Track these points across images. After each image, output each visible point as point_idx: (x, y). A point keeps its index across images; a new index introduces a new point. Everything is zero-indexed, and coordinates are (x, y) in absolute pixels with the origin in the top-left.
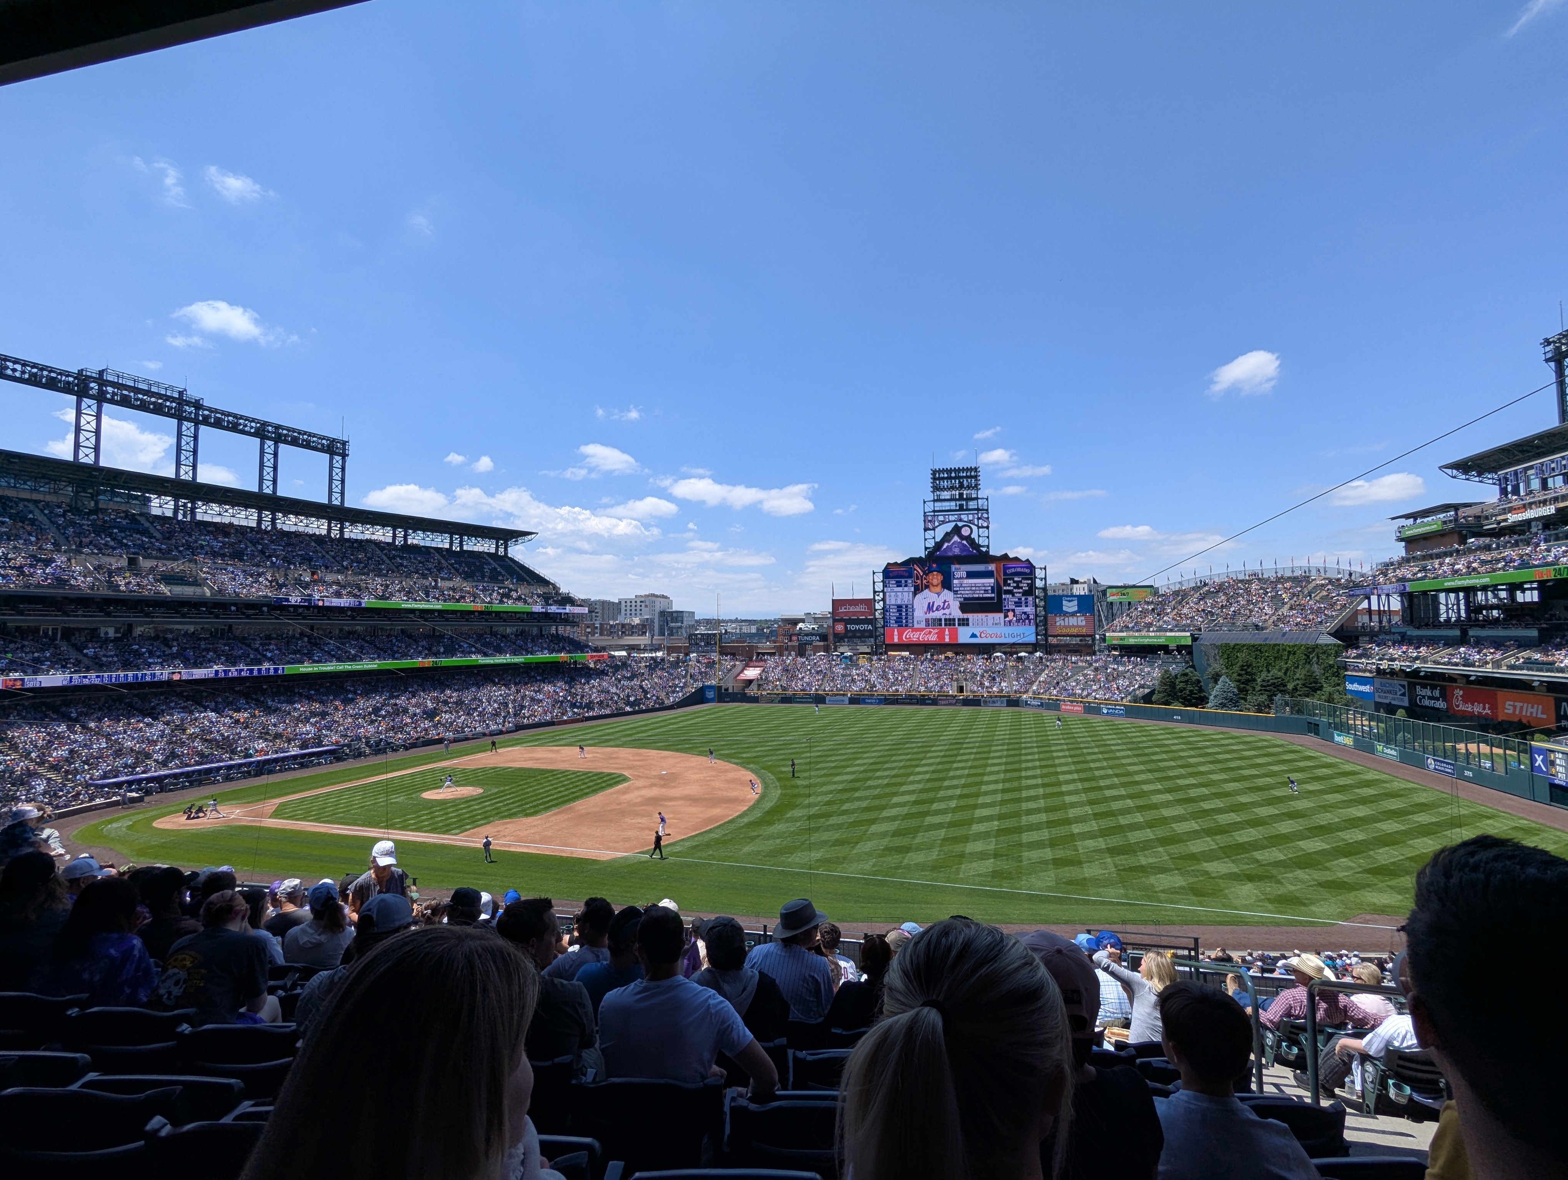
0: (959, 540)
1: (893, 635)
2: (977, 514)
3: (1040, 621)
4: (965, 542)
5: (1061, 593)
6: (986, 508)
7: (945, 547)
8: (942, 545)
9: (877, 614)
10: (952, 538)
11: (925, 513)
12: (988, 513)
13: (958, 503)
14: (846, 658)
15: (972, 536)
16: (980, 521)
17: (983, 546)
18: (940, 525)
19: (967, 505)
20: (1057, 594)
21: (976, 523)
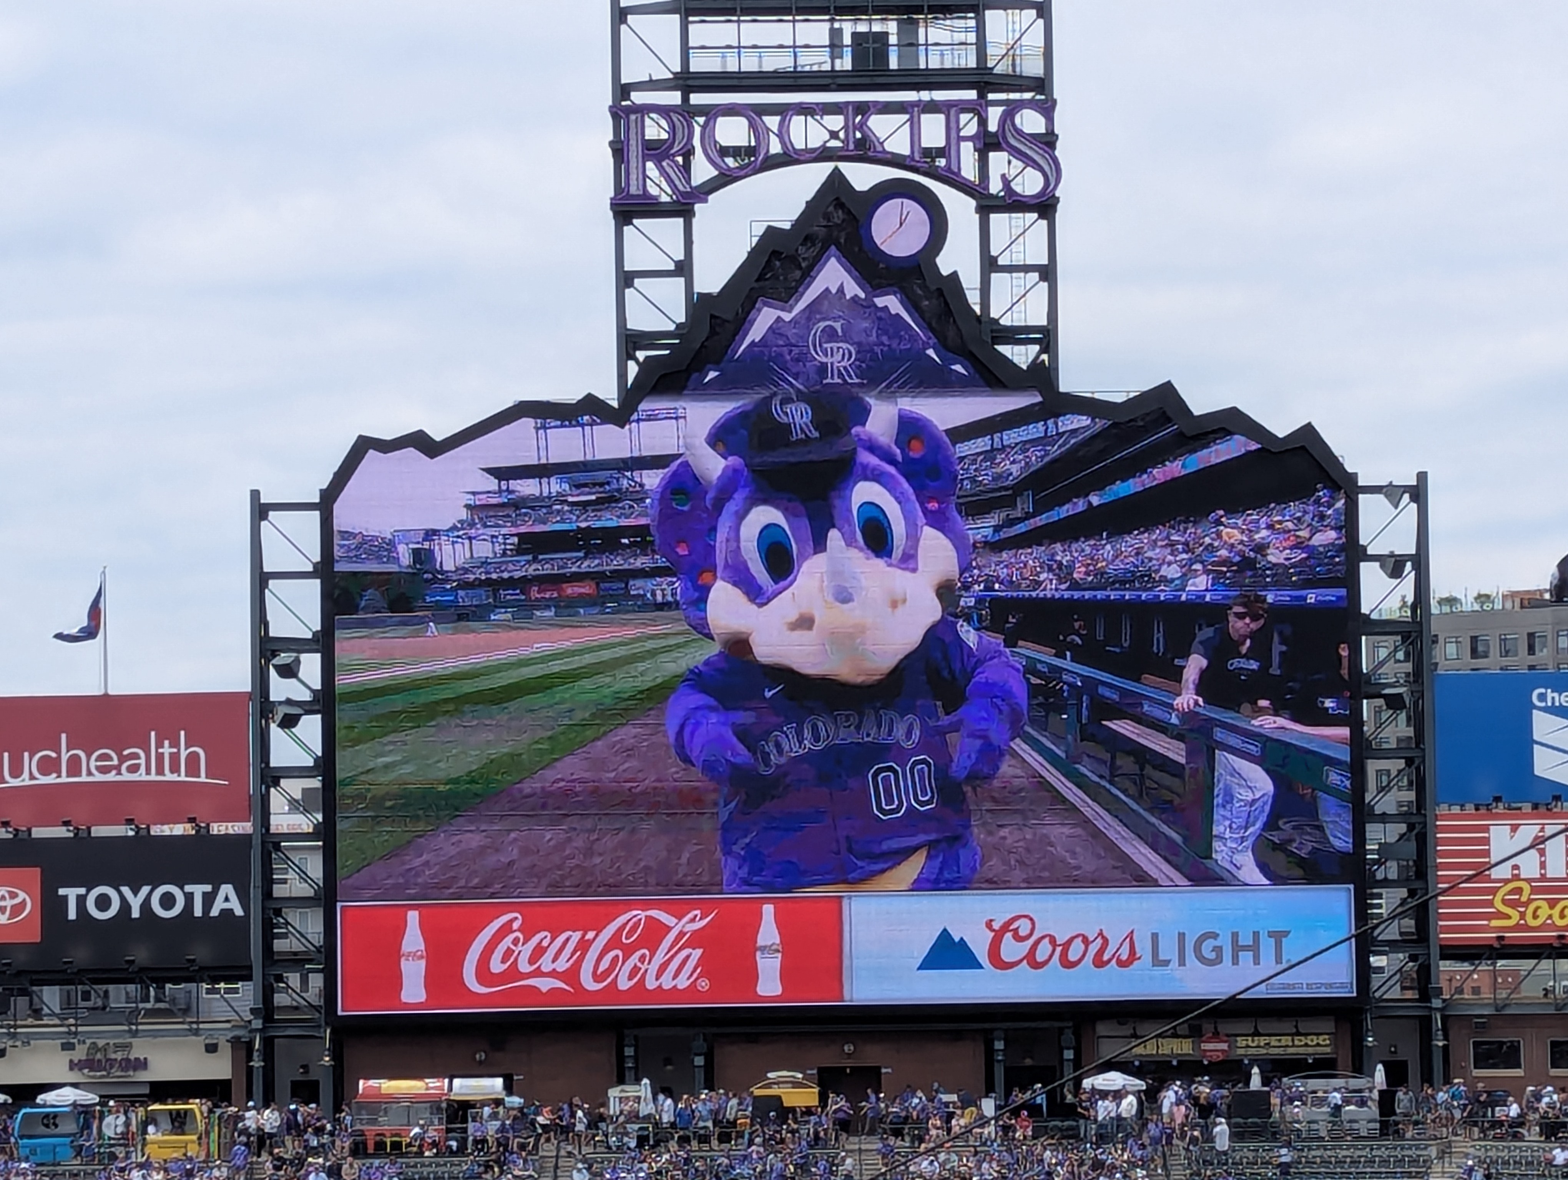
0: (853, 289)
1: (394, 954)
2: (978, 109)
3: (1385, 850)
4: (892, 303)
5: (1521, 660)
6: (1033, 68)
7: (757, 331)
8: (742, 322)
9: (277, 801)
10: (808, 274)
11: (622, 91)
12: (1047, 109)
13: (848, 28)
14: (50, 1119)
15: (945, 264)
16: (998, 161)
17: (1014, 335)
18: (725, 179)
19: (909, 44)
20: (1493, 663)
21: (969, 171)
